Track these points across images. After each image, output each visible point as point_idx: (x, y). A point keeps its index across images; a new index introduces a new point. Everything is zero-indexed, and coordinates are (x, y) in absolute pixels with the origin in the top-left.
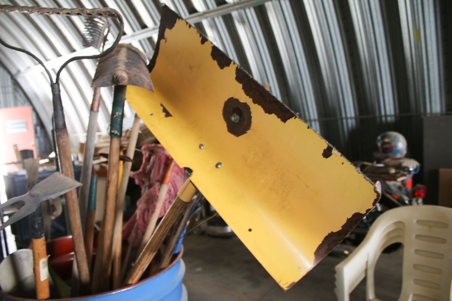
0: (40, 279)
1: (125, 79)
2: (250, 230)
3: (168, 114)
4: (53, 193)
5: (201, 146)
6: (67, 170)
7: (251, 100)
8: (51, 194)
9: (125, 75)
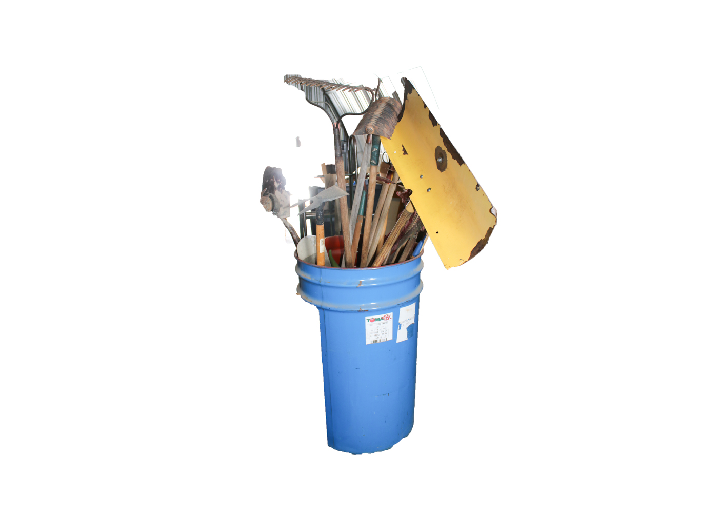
0: (319, 252)
1: (372, 131)
2: (437, 233)
3: (405, 153)
4: (330, 198)
5: (421, 177)
6: (341, 184)
7: (446, 149)
8: (329, 198)
9: (372, 128)
